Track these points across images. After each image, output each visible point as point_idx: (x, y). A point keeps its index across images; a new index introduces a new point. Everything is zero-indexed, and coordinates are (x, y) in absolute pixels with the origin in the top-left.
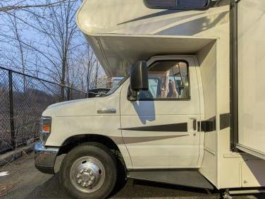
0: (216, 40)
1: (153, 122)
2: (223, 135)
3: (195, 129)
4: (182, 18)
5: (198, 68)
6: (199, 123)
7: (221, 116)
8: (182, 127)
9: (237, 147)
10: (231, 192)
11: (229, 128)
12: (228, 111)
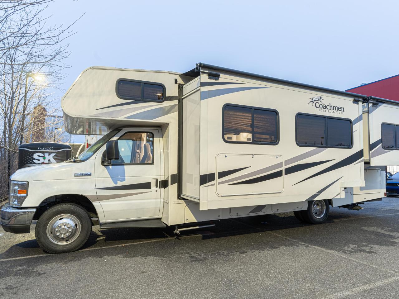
0: (169, 123)
1: (124, 182)
2: (173, 189)
3: (157, 187)
4: (145, 107)
5: (161, 139)
6: (160, 182)
7: (171, 175)
8: (147, 186)
9: (182, 196)
11: (177, 183)
12: (176, 172)
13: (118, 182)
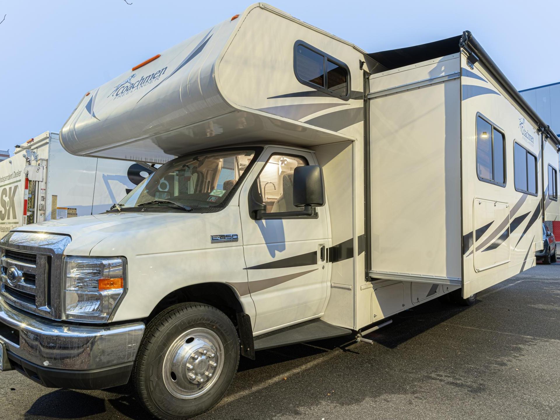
0: (353, 141)
1: (284, 253)
3: (323, 260)
4: (329, 106)
6: (327, 250)
7: (359, 237)
9: (371, 275)
10: (364, 333)
11: (364, 252)
12: (363, 233)
13: (277, 252)
